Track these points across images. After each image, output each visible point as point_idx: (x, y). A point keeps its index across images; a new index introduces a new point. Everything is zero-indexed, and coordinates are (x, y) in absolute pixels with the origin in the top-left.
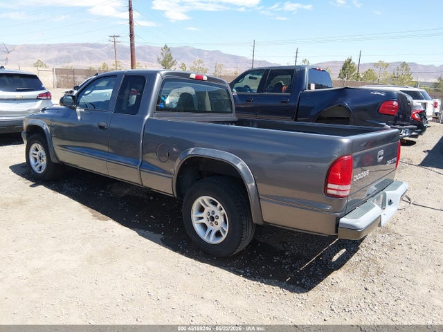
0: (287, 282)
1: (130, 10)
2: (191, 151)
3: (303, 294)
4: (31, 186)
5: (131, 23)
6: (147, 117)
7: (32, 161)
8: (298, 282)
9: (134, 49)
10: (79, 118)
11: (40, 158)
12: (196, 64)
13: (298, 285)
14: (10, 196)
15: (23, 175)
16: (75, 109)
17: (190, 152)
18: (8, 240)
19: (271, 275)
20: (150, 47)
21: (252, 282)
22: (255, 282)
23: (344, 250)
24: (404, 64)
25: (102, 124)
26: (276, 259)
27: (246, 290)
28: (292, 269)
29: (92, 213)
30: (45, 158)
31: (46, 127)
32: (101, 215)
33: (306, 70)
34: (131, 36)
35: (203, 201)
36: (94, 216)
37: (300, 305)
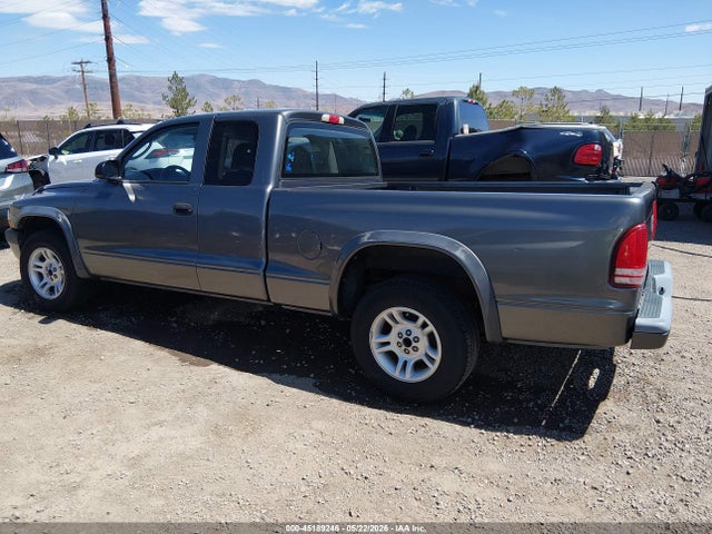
0: (545, 427)
1: (105, 17)
2: (367, 238)
3: (578, 442)
4: (41, 322)
5: (108, 39)
6: (269, 188)
7: (34, 279)
8: (561, 425)
9: (116, 82)
10: (132, 197)
11: (50, 273)
12: (229, 104)
13: (563, 429)
14: (13, 342)
15: (17, 305)
16: (119, 184)
17: (365, 239)
18: (52, 415)
19: (516, 420)
20: (139, 77)
21: (494, 434)
22: (498, 434)
23: (597, 371)
24: (556, 91)
25: (183, 205)
26: (509, 396)
27: (491, 447)
28: (542, 408)
29: (176, 355)
30: (60, 273)
31: (62, 218)
32: (194, 358)
33: (455, 103)
34: (110, 60)
35: (392, 317)
36: (183, 360)
37: (582, 458)
